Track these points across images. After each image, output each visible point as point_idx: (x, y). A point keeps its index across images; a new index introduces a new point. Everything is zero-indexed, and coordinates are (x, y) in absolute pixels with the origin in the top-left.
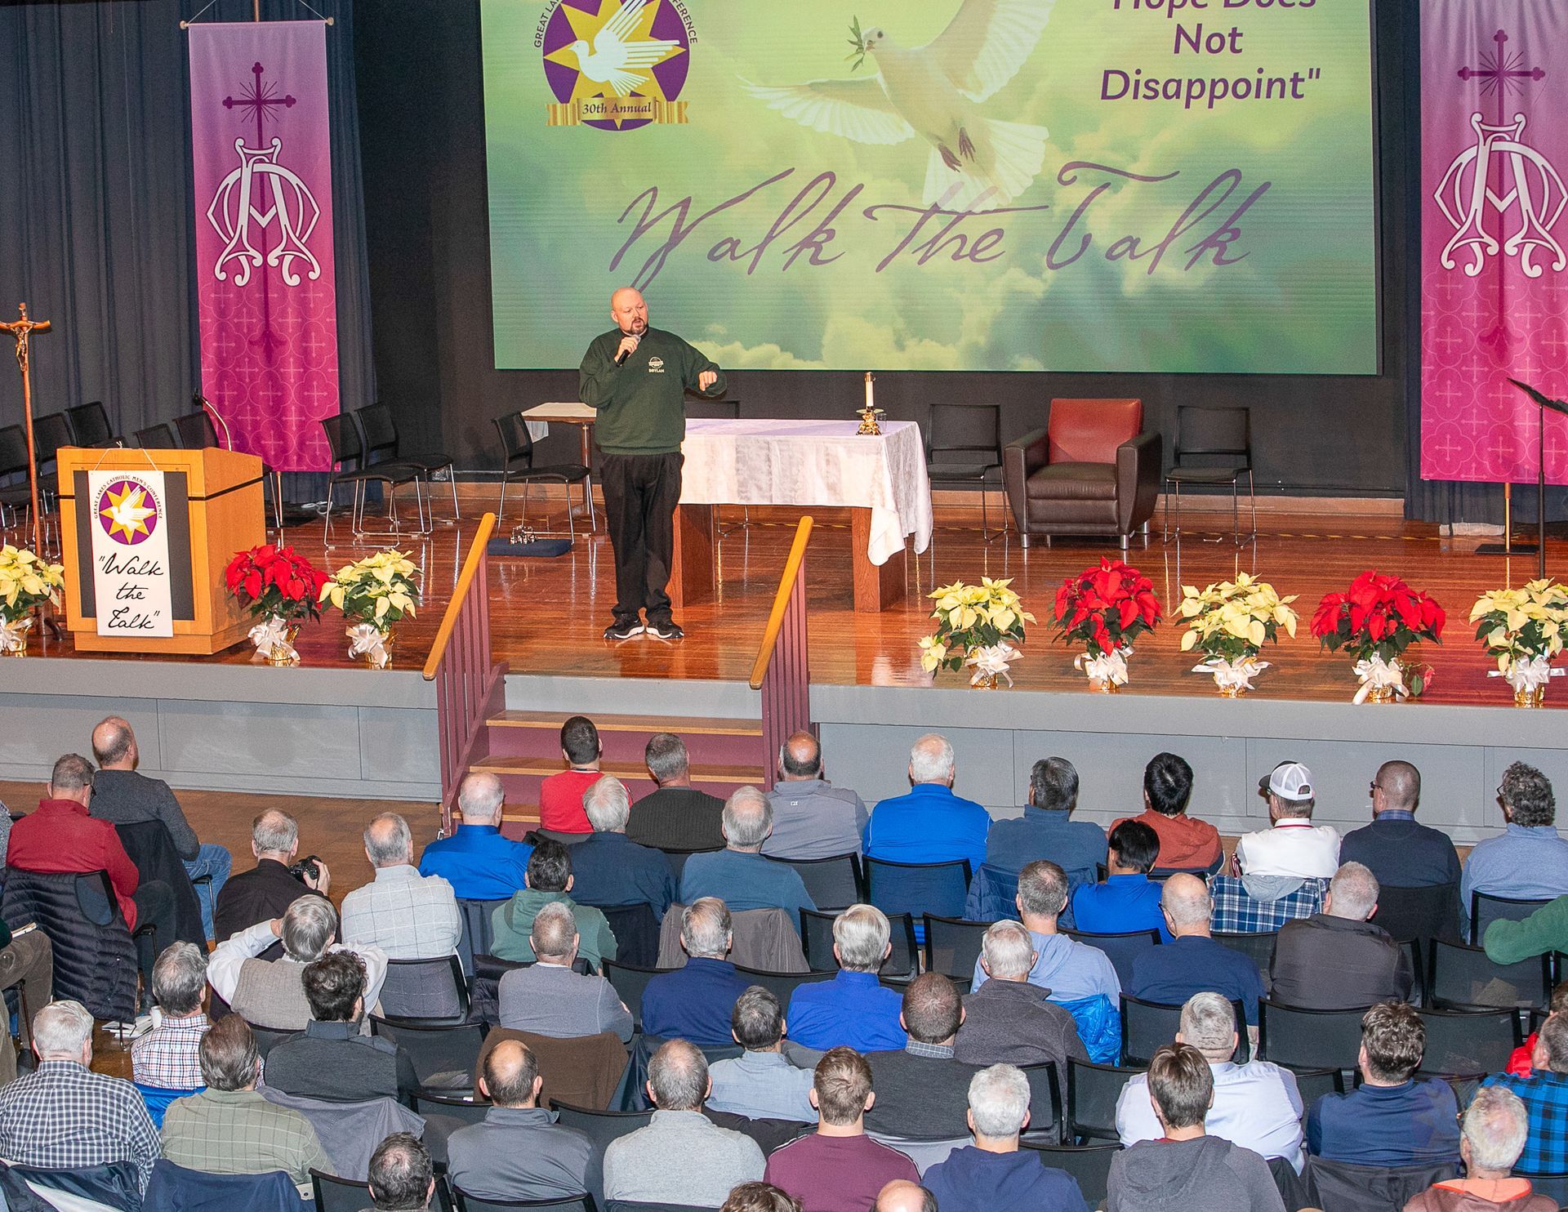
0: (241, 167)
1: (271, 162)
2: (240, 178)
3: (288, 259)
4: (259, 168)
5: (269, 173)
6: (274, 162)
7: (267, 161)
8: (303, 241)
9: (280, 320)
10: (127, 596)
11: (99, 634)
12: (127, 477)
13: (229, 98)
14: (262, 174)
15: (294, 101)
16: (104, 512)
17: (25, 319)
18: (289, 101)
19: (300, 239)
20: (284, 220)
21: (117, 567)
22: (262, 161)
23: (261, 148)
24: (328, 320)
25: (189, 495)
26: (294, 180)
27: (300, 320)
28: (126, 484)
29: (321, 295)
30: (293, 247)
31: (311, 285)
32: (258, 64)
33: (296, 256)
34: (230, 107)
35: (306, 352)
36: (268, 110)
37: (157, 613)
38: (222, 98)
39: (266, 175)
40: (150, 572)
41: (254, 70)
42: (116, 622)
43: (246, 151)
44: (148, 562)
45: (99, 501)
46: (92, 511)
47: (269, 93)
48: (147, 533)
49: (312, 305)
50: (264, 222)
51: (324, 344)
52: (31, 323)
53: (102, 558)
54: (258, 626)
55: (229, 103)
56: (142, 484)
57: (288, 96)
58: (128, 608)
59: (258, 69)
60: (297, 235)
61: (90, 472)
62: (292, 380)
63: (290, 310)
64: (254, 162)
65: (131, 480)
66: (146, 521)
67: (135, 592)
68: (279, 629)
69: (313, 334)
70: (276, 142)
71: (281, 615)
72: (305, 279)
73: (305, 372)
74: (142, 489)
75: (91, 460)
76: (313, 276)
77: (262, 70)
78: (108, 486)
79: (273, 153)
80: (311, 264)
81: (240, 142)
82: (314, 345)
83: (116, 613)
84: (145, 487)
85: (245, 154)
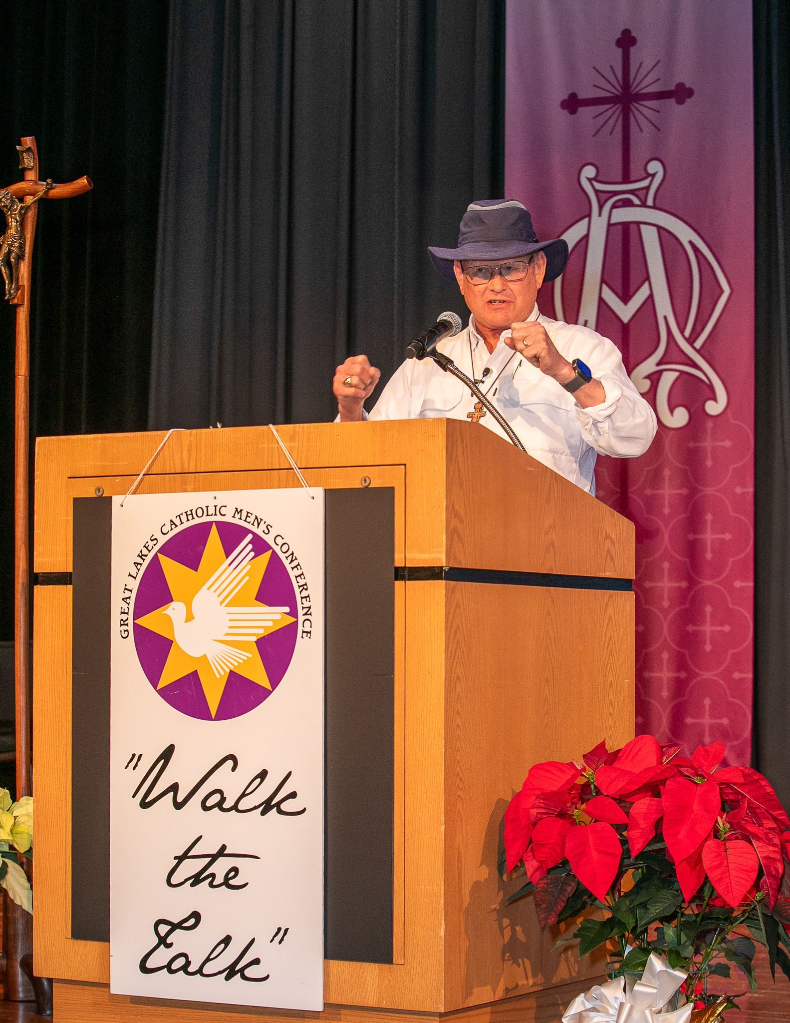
0: (589, 216)
1: (644, 205)
2: (586, 237)
3: (668, 380)
4: (622, 215)
5: (638, 223)
6: (650, 202)
7: (636, 201)
8: (698, 344)
9: (648, 492)
10: (196, 880)
11: (114, 990)
12: (218, 510)
13: (573, 96)
14: (626, 226)
15: (690, 93)
16: (146, 621)
17: (31, 175)
18: (682, 93)
19: (691, 341)
20: (664, 307)
21: (174, 788)
22: (627, 203)
23: (626, 180)
24: (738, 490)
25: (399, 562)
26: (685, 234)
27: (685, 491)
28: (214, 530)
29: (728, 443)
30: (677, 356)
31: (710, 425)
32: (626, 33)
33: (682, 373)
34: (573, 111)
35: (693, 550)
36: (644, 112)
37: (281, 934)
38: (559, 94)
39: (633, 228)
40: (267, 806)
41: (619, 43)
42: (161, 957)
43: (599, 186)
44: (263, 775)
45: (135, 585)
46: (116, 618)
47: (646, 83)
48: (265, 682)
49: (709, 463)
50: (625, 312)
51: (728, 536)
52: (42, 187)
53: (135, 759)
54: (596, 990)
55: (572, 104)
56: (259, 532)
57: (681, 85)
58: (196, 916)
59: (626, 41)
60: (687, 333)
61: (116, 500)
62: (666, 604)
63: (667, 473)
64: (614, 206)
65: (228, 519)
66: (263, 644)
67: (220, 868)
68: (661, 1004)
69: (709, 517)
70: (655, 167)
71: (675, 958)
72: (697, 416)
73: (689, 589)
74: (260, 546)
75: (122, 466)
76: (713, 408)
77: (633, 41)
78: (163, 540)
79: (647, 188)
80: (711, 387)
81: (589, 172)
82: (709, 537)
83: (163, 929)
84: (269, 539)
85: (597, 192)
